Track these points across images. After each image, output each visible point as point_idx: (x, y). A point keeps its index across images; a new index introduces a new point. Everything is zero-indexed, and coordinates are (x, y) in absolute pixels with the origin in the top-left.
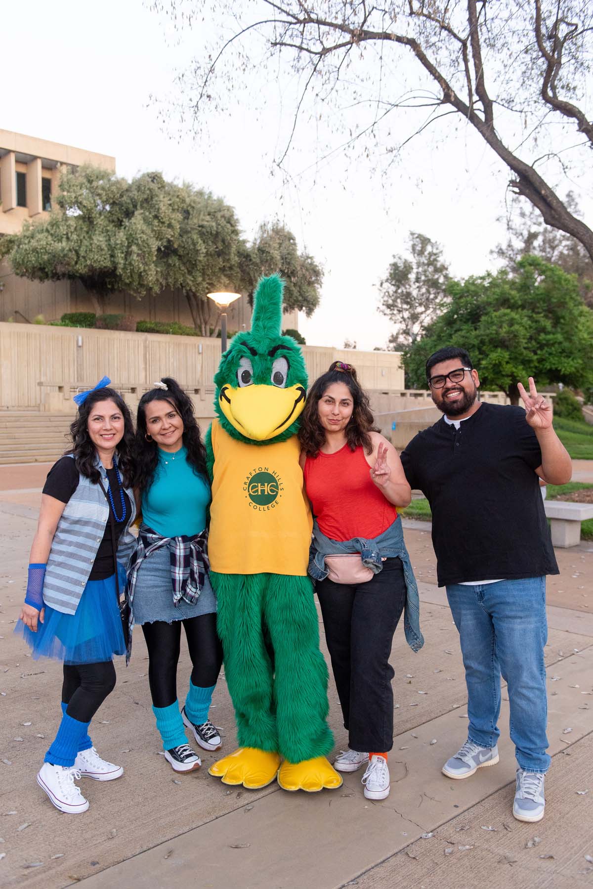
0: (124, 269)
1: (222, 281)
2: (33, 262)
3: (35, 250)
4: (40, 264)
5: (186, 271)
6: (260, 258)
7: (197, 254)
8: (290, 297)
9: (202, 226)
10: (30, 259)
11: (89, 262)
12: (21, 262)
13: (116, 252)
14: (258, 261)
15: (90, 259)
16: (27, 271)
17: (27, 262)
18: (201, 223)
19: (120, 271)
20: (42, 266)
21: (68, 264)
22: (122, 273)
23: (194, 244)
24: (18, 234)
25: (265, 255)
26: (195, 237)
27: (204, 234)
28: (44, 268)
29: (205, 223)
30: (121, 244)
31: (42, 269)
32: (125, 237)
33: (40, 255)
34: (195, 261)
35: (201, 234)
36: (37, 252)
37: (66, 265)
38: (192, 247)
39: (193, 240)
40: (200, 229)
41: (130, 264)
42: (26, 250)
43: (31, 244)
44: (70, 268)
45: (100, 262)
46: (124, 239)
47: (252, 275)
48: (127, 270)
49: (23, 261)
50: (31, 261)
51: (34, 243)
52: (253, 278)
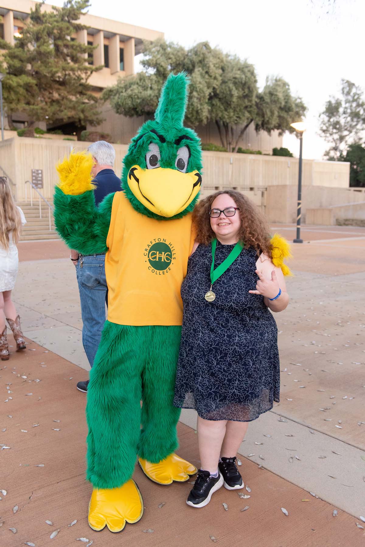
2: (130, 104)
3: (130, 96)
4: (134, 105)
10: (127, 102)
12: (121, 104)
16: (125, 110)
17: (126, 104)
20: (135, 107)
24: (115, 86)
28: (136, 108)
31: (135, 109)
33: (134, 100)
36: (132, 98)
37: (151, 106)
41: (192, 105)
42: (125, 96)
43: (127, 92)
44: (153, 108)
48: (190, 108)
49: (123, 104)
50: (128, 104)
51: (129, 92)
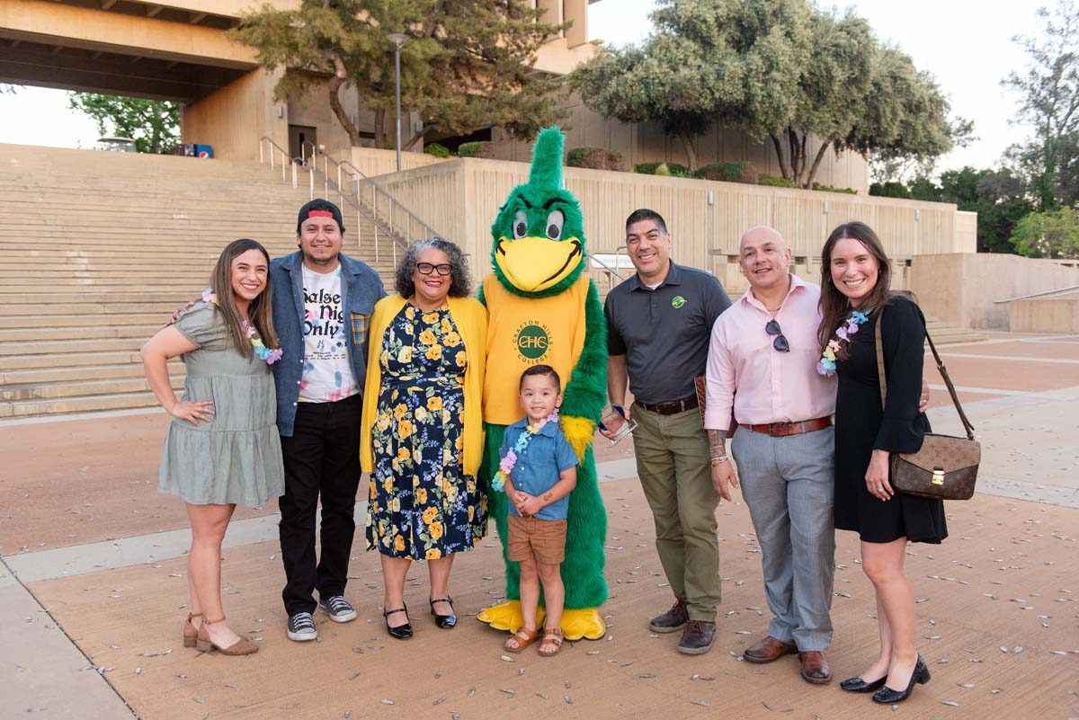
0: (762, 102)
1: (850, 118)
5: (811, 106)
6: (893, 87)
7: (830, 82)
8: (913, 139)
9: (836, 46)
11: (717, 95)
13: (749, 80)
14: (890, 90)
15: (718, 90)
18: (835, 42)
19: (758, 105)
21: (689, 98)
22: (759, 108)
23: (828, 70)
25: (899, 82)
26: (829, 59)
27: (840, 56)
29: (843, 42)
30: (757, 70)
32: (761, 61)
34: (828, 92)
35: (837, 56)
37: (686, 99)
38: (825, 74)
39: (826, 63)
40: (834, 49)
41: (770, 96)
44: (692, 104)
45: (731, 94)
46: (760, 63)
47: (881, 109)
48: (764, 103)
52: (881, 113)
